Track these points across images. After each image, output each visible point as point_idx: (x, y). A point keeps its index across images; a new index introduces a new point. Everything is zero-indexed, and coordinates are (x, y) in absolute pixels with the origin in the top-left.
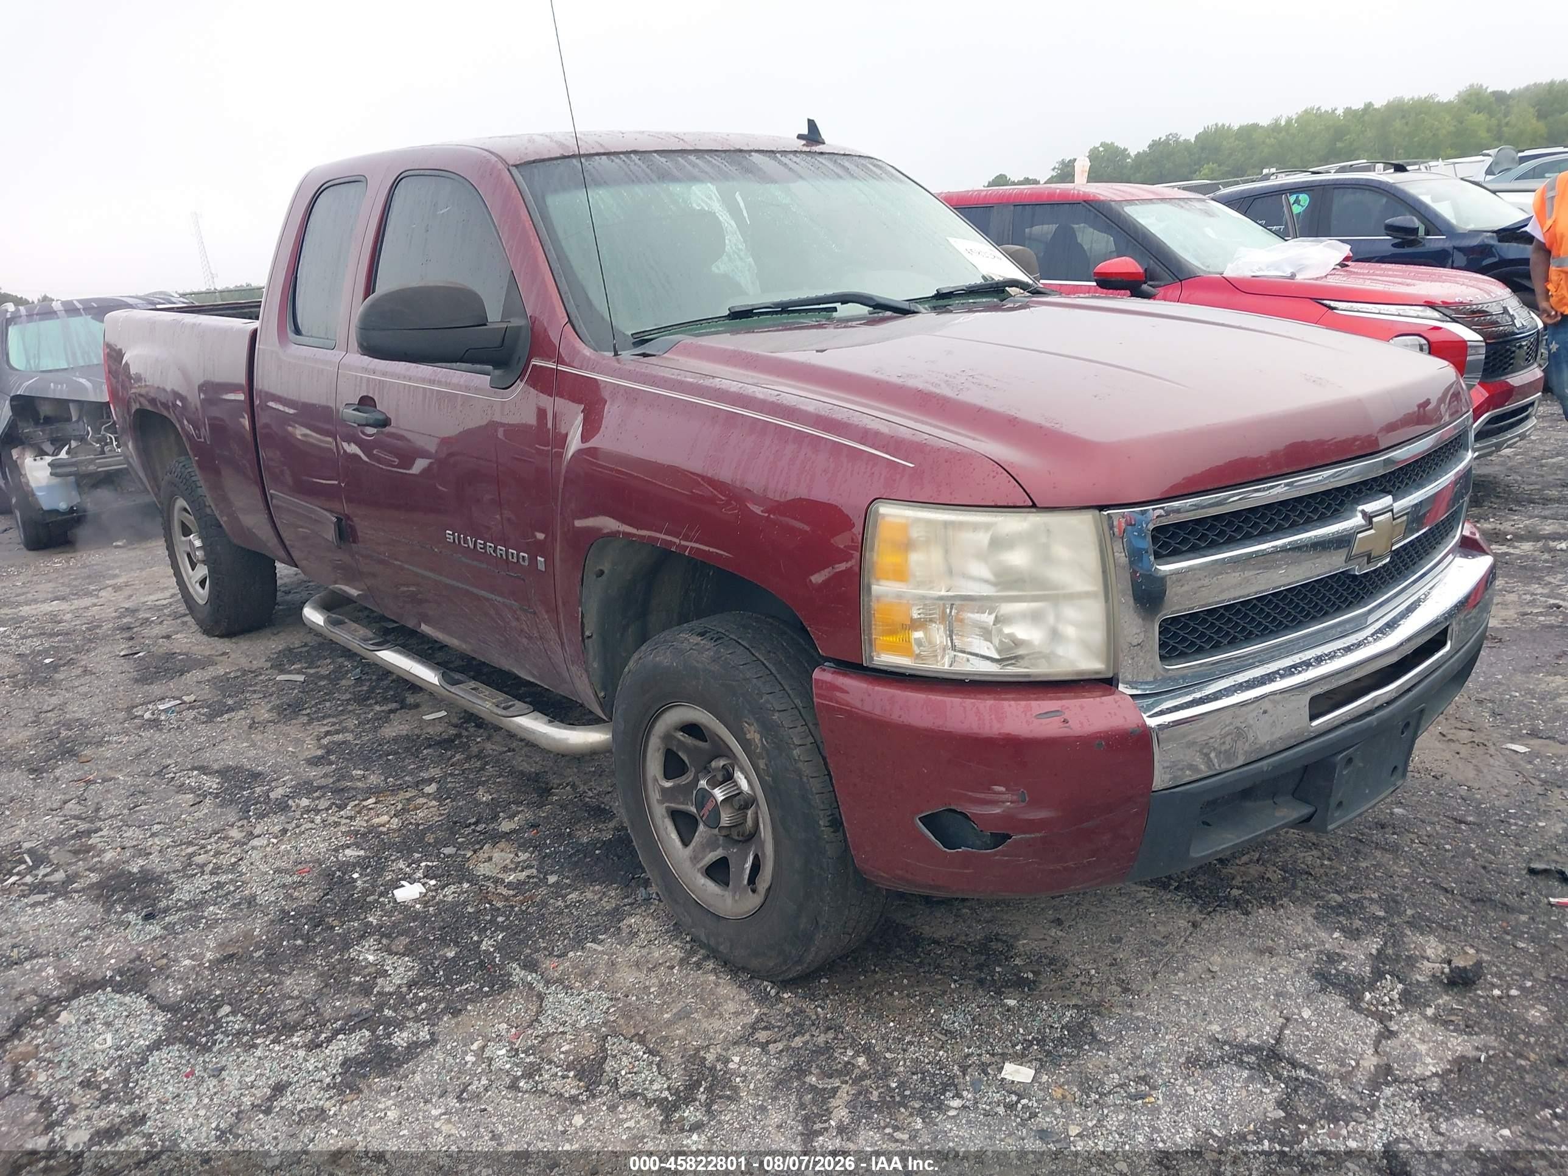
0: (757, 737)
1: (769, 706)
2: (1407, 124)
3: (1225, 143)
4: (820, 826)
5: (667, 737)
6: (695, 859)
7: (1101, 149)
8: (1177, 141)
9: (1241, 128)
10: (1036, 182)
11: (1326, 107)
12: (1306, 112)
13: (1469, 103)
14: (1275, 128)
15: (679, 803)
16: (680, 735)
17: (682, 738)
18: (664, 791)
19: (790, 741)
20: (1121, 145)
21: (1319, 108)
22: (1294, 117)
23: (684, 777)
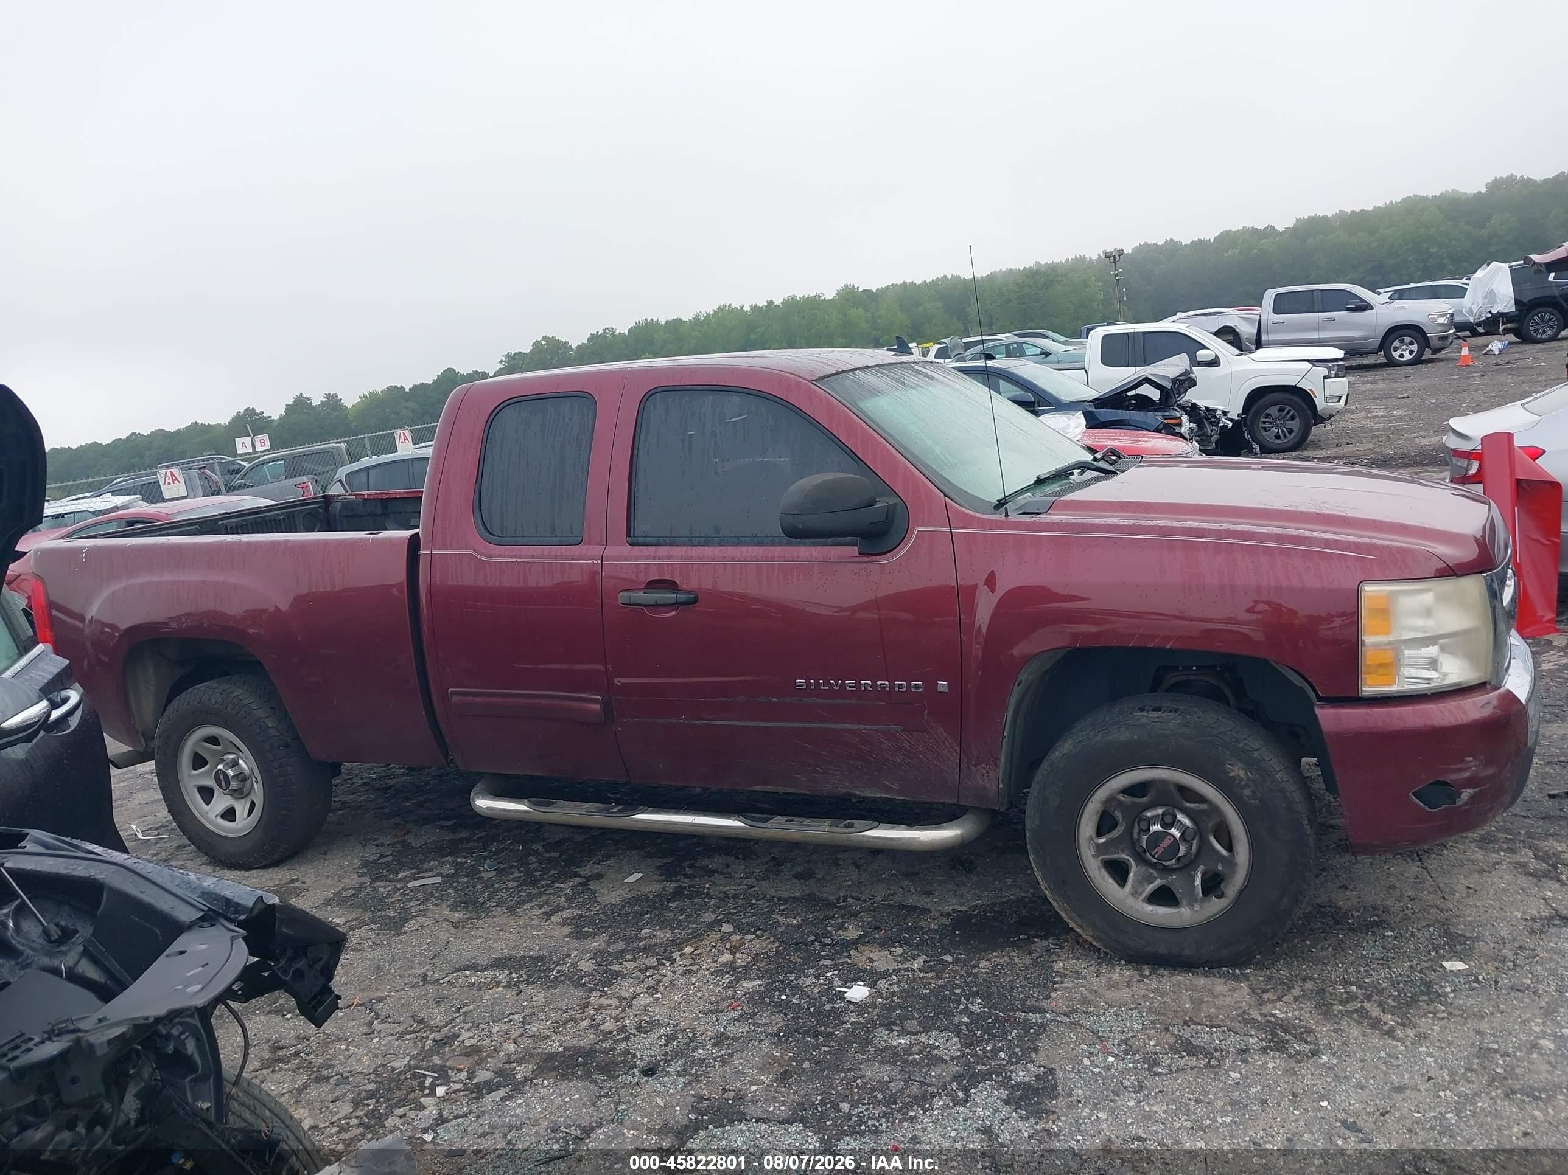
0: (1242, 773)
1: (1248, 748)
2: (804, 318)
3: (656, 336)
4: (1303, 825)
5: (1110, 800)
6: (1135, 893)
7: (543, 342)
8: (613, 334)
9: (667, 322)
10: (485, 376)
11: (736, 305)
12: (721, 309)
13: (848, 300)
14: (696, 322)
15: (1111, 854)
16: (1121, 797)
17: (1123, 799)
18: (1098, 847)
19: (1272, 769)
20: (563, 339)
21: (730, 305)
22: (712, 312)
23: (1115, 832)
